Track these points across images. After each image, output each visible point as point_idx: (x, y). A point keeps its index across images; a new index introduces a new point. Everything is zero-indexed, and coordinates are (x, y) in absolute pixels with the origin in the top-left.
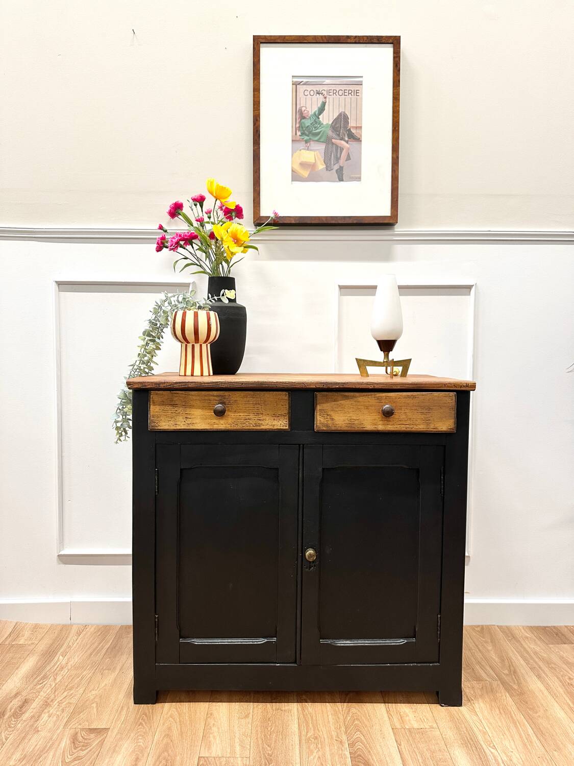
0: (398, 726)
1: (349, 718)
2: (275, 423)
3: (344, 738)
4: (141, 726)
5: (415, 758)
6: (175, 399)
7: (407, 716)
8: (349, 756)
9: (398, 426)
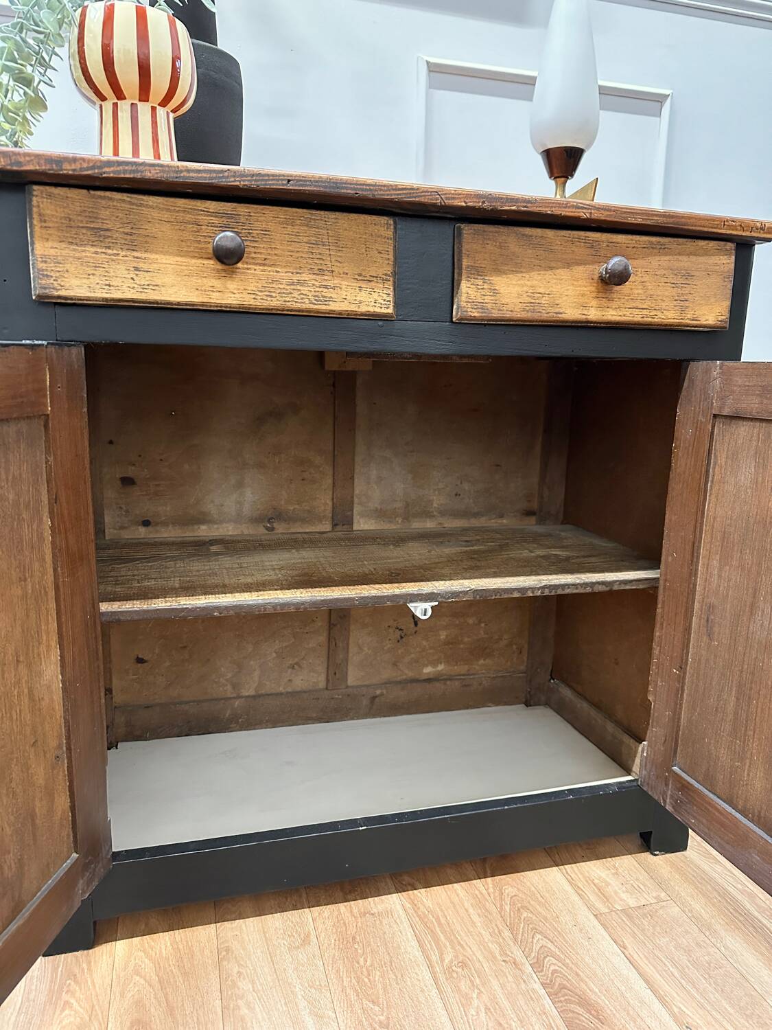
0: (604, 910)
1: (507, 908)
2: (362, 296)
3: (517, 953)
4: (67, 1012)
5: (665, 971)
6: (105, 213)
7: (608, 884)
8: (542, 992)
9: (628, 312)
